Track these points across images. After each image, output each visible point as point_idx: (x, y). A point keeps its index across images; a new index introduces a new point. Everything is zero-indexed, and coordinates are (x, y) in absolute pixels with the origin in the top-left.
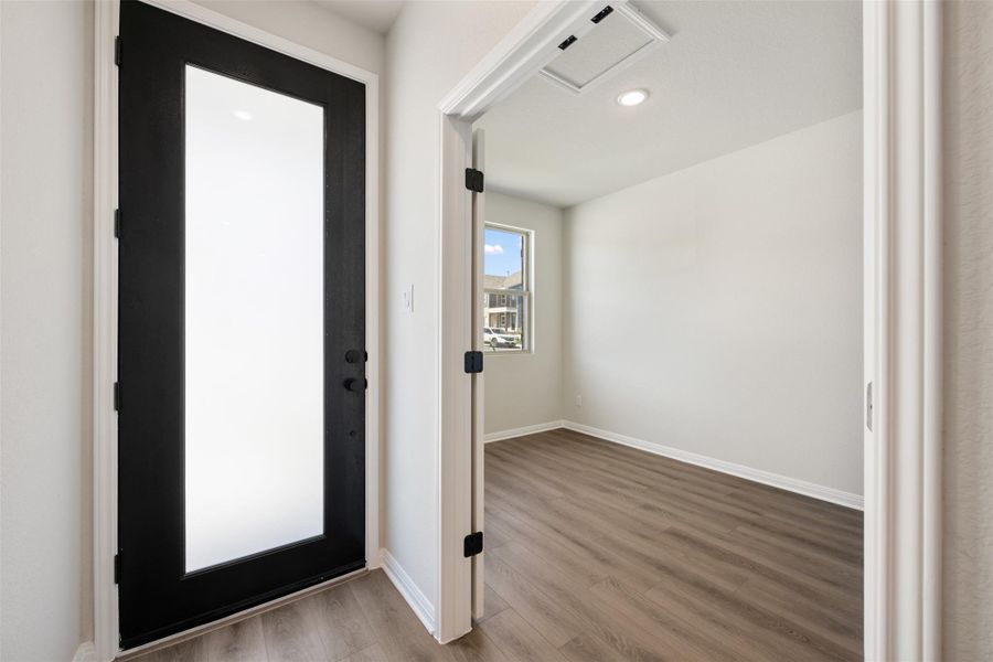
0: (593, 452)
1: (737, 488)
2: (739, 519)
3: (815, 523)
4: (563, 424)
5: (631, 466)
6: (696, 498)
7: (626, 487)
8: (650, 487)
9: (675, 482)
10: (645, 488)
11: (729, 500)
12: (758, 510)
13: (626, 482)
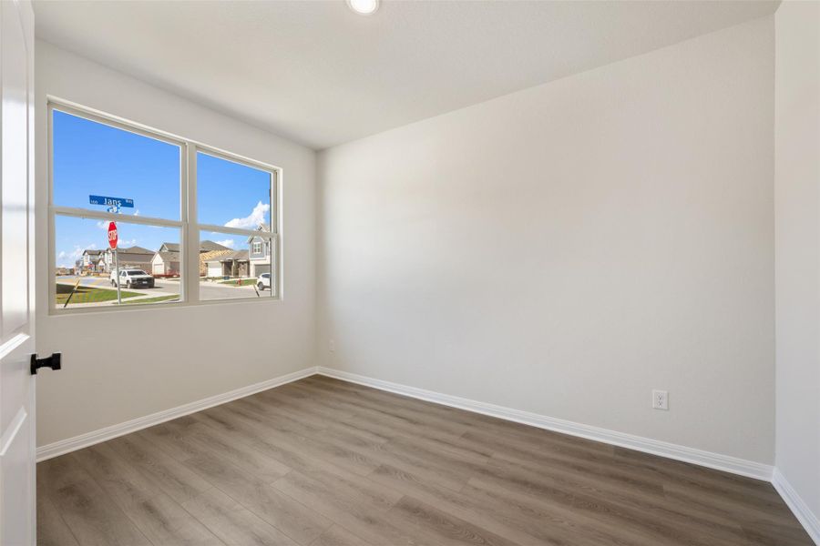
0: (340, 401)
1: (469, 425)
2: (470, 466)
3: (534, 457)
4: (317, 370)
5: (374, 414)
6: (434, 446)
7: (363, 444)
8: (389, 439)
9: (415, 428)
10: (383, 441)
11: (465, 442)
12: (488, 450)
13: (367, 437)
